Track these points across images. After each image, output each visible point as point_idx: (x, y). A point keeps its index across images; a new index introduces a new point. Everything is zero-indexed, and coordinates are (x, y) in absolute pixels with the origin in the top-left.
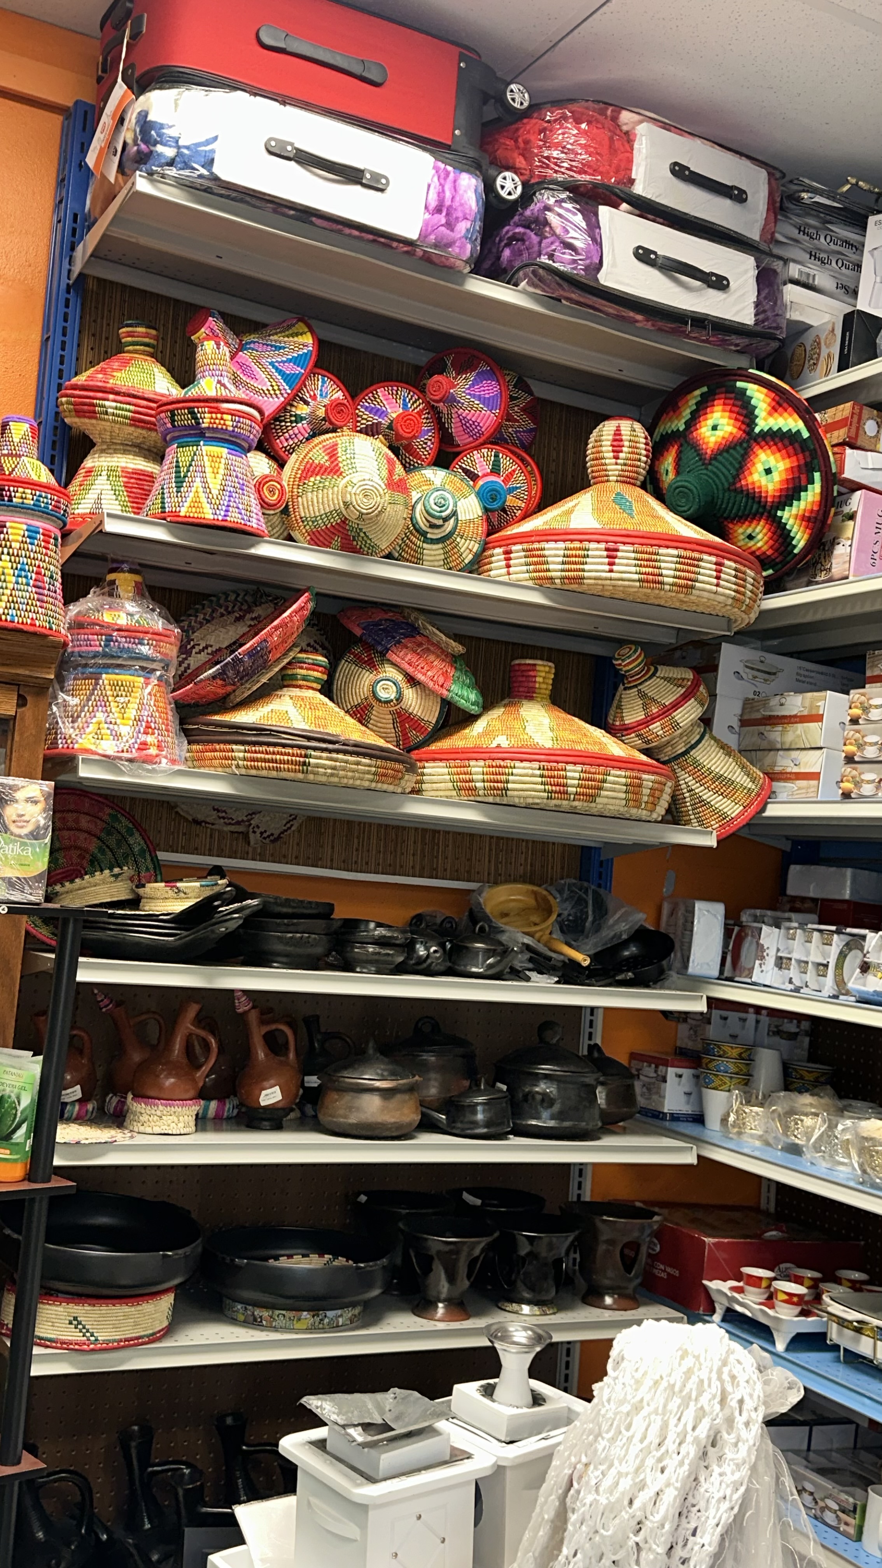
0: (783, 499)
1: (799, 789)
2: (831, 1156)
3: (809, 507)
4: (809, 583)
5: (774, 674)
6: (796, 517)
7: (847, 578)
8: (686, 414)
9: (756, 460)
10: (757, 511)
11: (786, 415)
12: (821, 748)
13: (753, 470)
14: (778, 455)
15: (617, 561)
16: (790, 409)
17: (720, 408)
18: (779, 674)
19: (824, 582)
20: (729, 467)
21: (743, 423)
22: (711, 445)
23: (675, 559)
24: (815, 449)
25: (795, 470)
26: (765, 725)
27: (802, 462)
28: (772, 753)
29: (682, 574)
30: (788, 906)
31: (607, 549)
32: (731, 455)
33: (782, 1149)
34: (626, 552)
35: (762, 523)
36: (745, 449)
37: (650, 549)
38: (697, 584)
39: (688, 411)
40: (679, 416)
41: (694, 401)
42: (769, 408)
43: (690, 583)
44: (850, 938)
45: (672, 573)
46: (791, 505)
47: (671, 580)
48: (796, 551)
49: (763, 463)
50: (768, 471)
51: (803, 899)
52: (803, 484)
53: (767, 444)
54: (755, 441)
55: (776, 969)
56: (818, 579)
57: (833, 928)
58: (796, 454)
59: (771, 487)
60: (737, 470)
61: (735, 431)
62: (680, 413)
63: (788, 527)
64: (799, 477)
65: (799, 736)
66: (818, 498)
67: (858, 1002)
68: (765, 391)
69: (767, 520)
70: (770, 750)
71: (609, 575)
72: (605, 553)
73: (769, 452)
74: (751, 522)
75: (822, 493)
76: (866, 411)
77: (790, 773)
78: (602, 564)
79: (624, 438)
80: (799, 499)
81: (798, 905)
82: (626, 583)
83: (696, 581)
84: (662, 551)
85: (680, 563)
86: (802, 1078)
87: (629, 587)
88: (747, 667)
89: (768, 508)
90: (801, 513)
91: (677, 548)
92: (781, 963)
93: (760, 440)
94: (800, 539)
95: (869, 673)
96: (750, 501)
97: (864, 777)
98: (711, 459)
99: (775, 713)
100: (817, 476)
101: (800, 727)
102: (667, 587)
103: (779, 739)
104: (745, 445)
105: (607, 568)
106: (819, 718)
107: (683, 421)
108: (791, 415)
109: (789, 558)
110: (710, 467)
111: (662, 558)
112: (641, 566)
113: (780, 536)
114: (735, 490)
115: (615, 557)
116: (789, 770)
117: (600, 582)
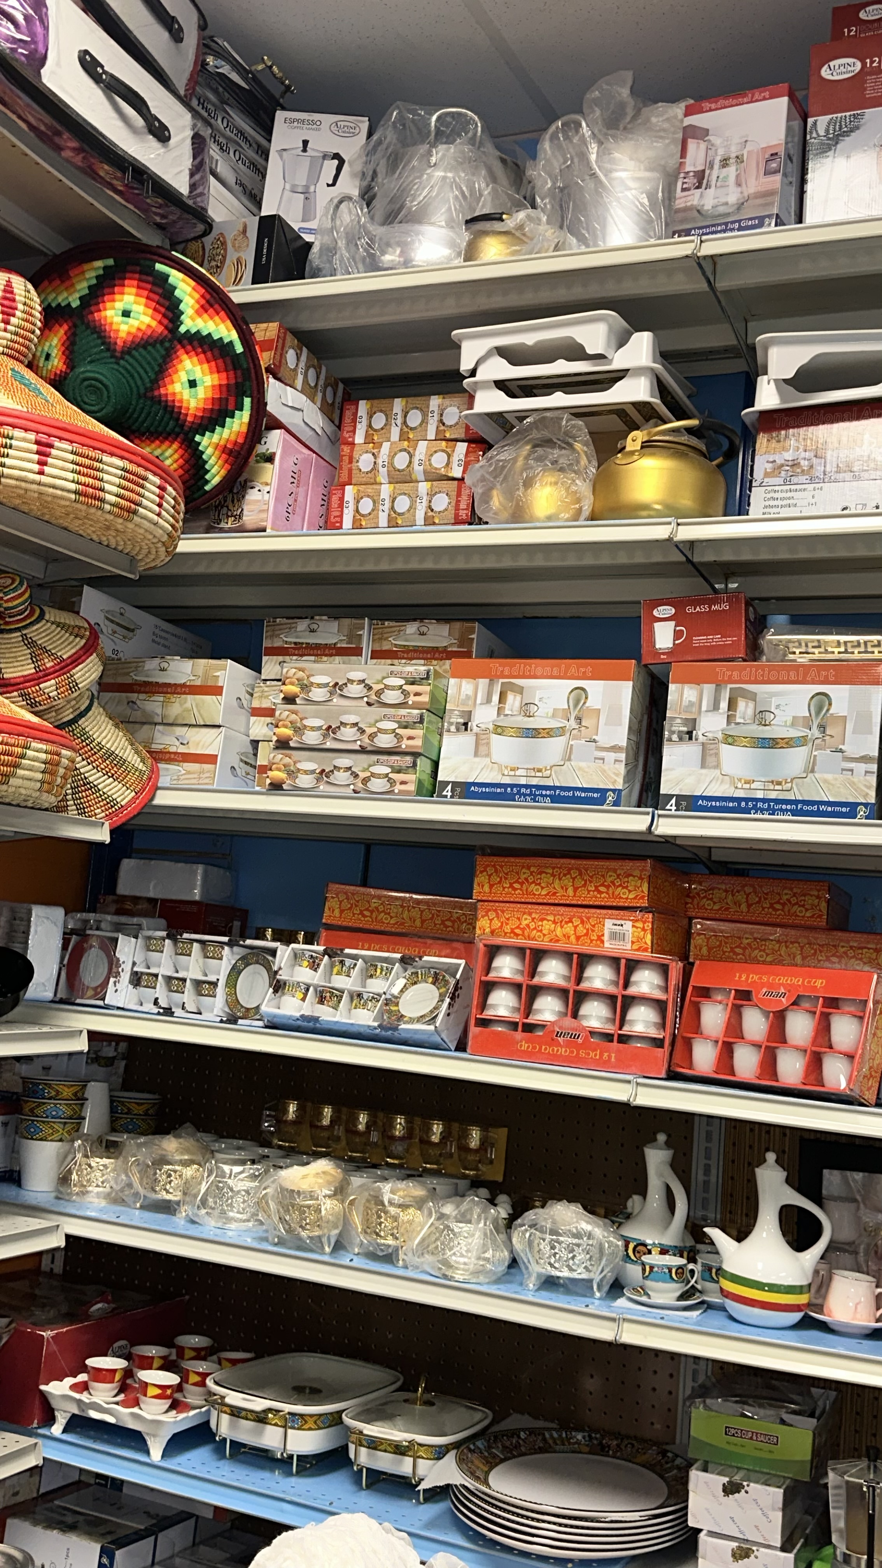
0: (205, 422)
1: (189, 773)
2: (223, 1212)
3: (233, 438)
4: (209, 529)
5: (133, 631)
6: (217, 446)
7: (264, 530)
8: (82, 287)
9: (179, 367)
10: (173, 430)
11: (217, 318)
12: (219, 726)
13: (175, 377)
14: (206, 366)
15: (50, 460)
16: (222, 313)
17: (134, 290)
18: (138, 631)
19: (230, 530)
20: (148, 369)
21: (164, 316)
22: (122, 334)
23: (120, 472)
24: (248, 369)
25: (224, 389)
26: (139, 692)
27: (233, 382)
28: (146, 727)
29: (127, 493)
30: (113, 908)
31: (37, 443)
32: (149, 352)
33: (142, 1207)
34: (62, 450)
35: (175, 446)
36: (167, 349)
37: (92, 453)
38: (141, 510)
39: (85, 284)
40: (70, 287)
41: (93, 274)
42: (197, 306)
43: (133, 506)
44: (249, 951)
45: (115, 489)
46: (213, 431)
47: (113, 499)
48: (207, 488)
49: (187, 373)
50: (193, 384)
51: (136, 899)
52: (230, 407)
53: (194, 349)
54: (180, 342)
55: (131, 987)
56: (222, 525)
57: (225, 939)
58: (226, 371)
59: (193, 404)
60: (157, 373)
61: (154, 324)
62: (73, 285)
63: (204, 457)
64: (227, 400)
65: (188, 710)
66: (244, 429)
67: (266, 1027)
68: (193, 283)
69: (182, 444)
70: (144, 723)
71: (37, 477)
72: (35, 447)
73: (195, 359)
74: (162, 442)
75: (250, 424)
76: (289, 337)
77: (175, 753)
78: (29, 461)
79: (17, 298)
80: (223, 426)
81: (128, 906)
82: (59, 492)
83: (139, 505)
84: (106, 458)
85: (124, 479)
86: (129, 1112)
87: (62, 498)
88: (107, 618)
89: (186, 428)
90: (222, 443)
91: (122, 458)
92: (136, 980)
93: (185, 342)
94: (215, 474)
95: (266, 643)
96: (167, 416)
97: (300, 766)
98: (122, 352)
99: (150, 680)
100: (247, 401)
101: (190, 700)
102: (107, 507)
103: (159, 711)
104: (167, 344)
105: (36, 467)
106: (217, 691)
107: (77, 295)
108: (223, 321)
109: (196, 495)
110: (122, 362)
111: (106, 467)
112: (79, 473)
113: (193, 466)
114: (152, 398)
115: (48, 455)
116: (173, 749)
117: (23, 484)
